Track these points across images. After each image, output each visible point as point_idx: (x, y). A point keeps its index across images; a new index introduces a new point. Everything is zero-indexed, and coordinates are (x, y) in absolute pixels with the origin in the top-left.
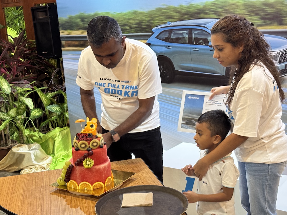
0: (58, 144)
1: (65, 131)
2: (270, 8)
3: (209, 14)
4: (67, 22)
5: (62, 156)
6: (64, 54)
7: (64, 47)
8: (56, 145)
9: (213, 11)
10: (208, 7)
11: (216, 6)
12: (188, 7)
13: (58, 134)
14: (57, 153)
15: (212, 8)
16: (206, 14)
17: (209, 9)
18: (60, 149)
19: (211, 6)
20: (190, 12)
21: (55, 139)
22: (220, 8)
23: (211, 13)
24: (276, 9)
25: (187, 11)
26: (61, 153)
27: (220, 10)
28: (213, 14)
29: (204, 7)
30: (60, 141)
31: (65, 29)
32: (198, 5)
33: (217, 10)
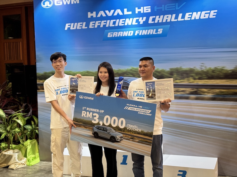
0: (29, 150)
1: (34, 142)
2: (158, 73)
3: (129, 75)
4: (42, 76)
5: (32, 158)
6: (39, 94)
7: (39, 89)
8: (28, 151)
9: (131, 73)
10: (128, 71)
11: (133, 71)
12: (118, 71)
13: (29, 144)
14: (28, 156)
15: (131, 72)
16: (127, 74)
17: (129, 72)
18: (30, 153)
19: (130, 71)
20: (119, 73)
21: (27, 147)
22: (135, 72)
23: (130, 74)
24: (162, 74)
25: (117, 72)
26: (30, 156)
27: (134, 73)
28: (131, 75)
29: (126, 71)
30: (30, 149)
31: (41, 79)
32: (123, 70)
33: (133, 73)
